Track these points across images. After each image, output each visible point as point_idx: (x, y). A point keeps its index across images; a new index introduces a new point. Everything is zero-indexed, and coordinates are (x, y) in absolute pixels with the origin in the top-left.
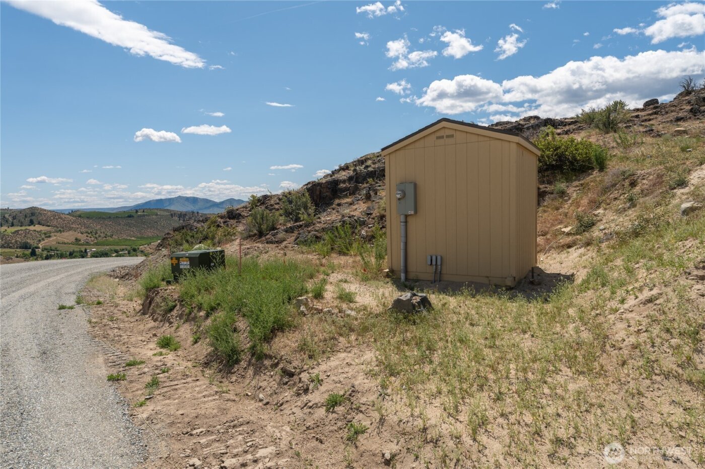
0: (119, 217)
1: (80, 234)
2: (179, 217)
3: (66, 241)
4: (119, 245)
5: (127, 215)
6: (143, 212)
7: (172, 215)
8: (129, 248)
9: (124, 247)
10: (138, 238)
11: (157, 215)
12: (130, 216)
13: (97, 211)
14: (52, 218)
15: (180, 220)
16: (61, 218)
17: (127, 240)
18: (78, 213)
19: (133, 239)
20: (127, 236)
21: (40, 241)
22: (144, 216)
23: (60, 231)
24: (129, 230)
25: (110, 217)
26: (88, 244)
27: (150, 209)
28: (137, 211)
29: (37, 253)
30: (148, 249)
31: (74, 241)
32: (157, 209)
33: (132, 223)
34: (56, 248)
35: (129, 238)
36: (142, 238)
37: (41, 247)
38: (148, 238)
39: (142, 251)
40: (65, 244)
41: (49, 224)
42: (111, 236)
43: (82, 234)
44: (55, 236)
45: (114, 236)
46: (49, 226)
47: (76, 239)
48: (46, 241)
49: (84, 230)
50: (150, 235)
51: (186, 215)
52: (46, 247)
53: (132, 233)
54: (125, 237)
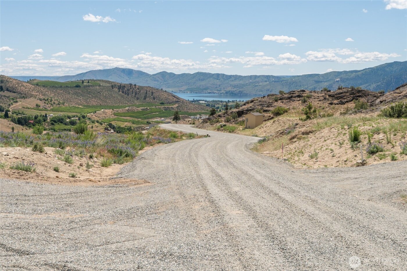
0: (69, 87)
1: (39, 101)
2: (119, 89)
3: (29, 106)
4: (70, 112)
5: (75, 85)
6: (88, 82)
7: (112, 86)
8: (79, 115)
9: (74, 114)
10: (84, 106)
11: (100, 86)
12: (78, 86)
13: (50, 80)
14: (17, 86)
15: (119, 91)
16: (24, 86)
17: (75, 107)
18: (35, 82)
19: (80, 107)
20: (76, 104)
21: (10, 105)
22: (89, 86)
23: (24, 97)
24: (77, 98)
25: (61, 87)
26: (46, 109)
27: (94, 81)
28: (83, 82)
29: (9, 115)
30: (94, 116)
31: (35, 106)
32: (100, 80)
33: (79, 93)
34: (23, 112)
35: (77, 106)
36: (88, 107)
37: (11, 110)
38: (93, 107)
39: (89, 119)
40: (29, 108)
41: (14, 90)
42: (63, 104)
43: (41, 100)
44: (21, 101)
45: (65, 104)
46: (15, 92)
47: (37, 105)
48: (14, 105)
49: (42, 97)
50: (94, 104)
51: (125, 87)
52: (15, 111)
53: (79, 102)
54: (74, 105)
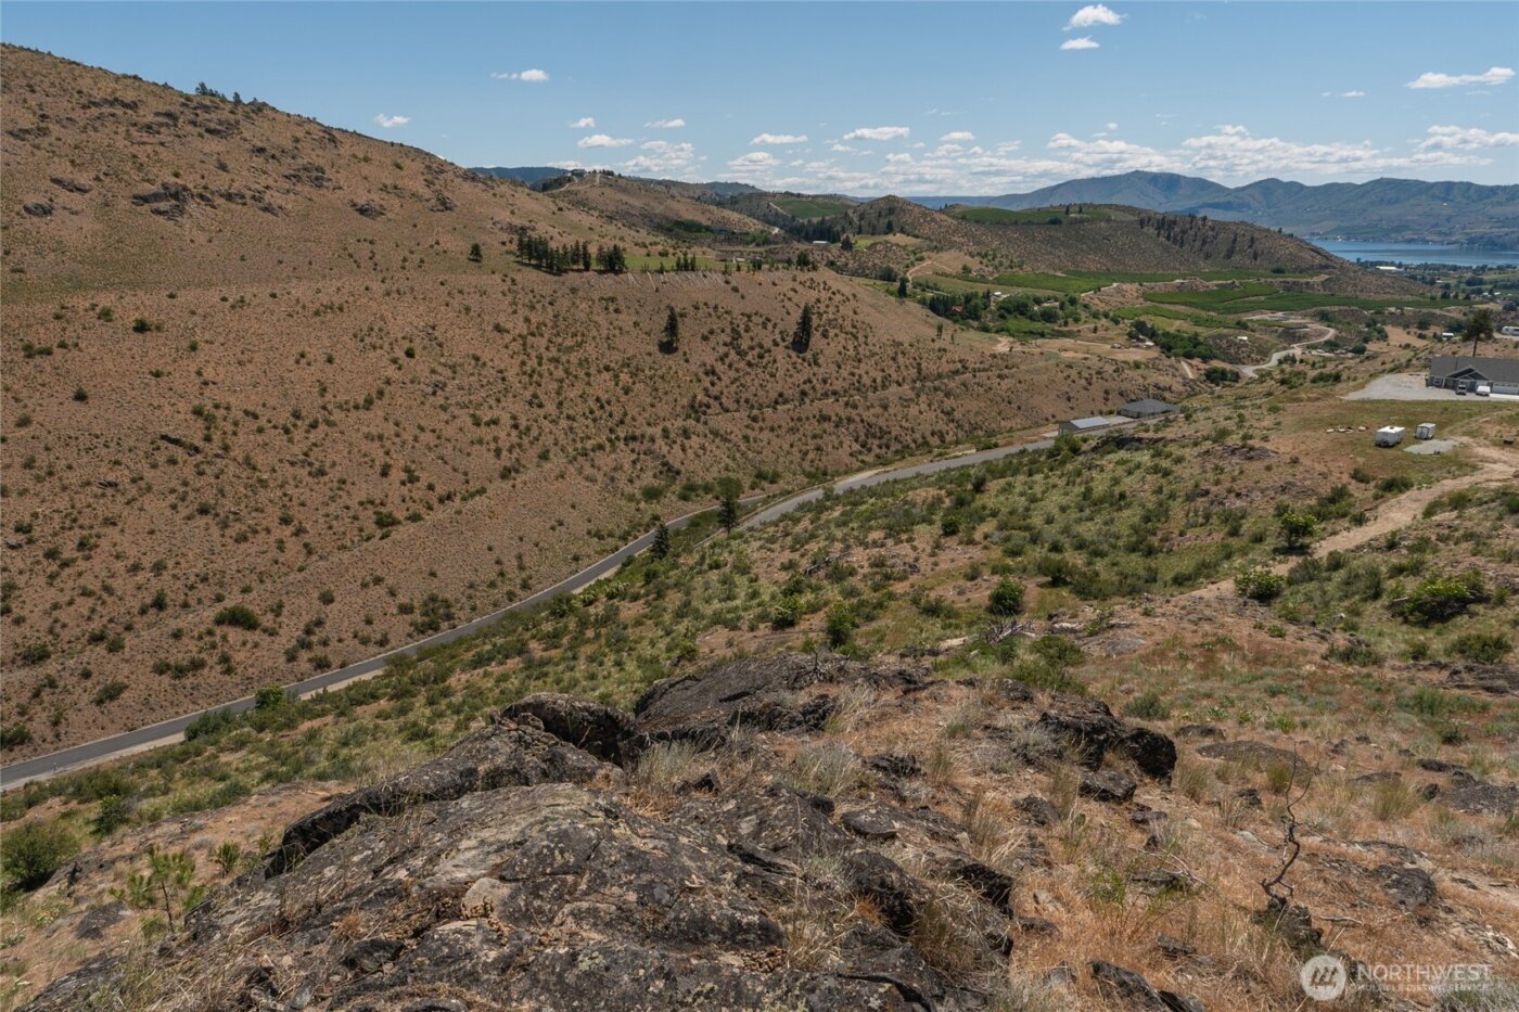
1: (968, 257)
2: (1158, 228)
3: (948, 270)
4: (1039, 287)
5: (1047, 220)
6: (1080, 211)
7: (1142, 222)
8: (1060, 295)
9: (1049, 293)
10: (1069, 272)
11: (1108, 220)
12: (1055, 222)
13: (992, 206)
15: (1159, 235)
16: (936, 222)
17: (1047, 275)
18: (957, 210)
19: (1059, 274)
20: (1049, 266)
21: (908, 266)
22: (1082, 221)
23: (936, 247)
24: (1051, 253)
25: (1016, 223)
26: (983, 279)
27: (1096, 207)
28: (1067, 212)
29: (908, 292)
30: (1096, 301)
31: (961, 271)
32: (1110, 206)
33: (1058, 239)
34: (935, 285)
35: (1051, 272)
36: (1078, 274)
37: (910, 278)
38: (1091, 275)
39: (1086, 306)
40: (947, 276)
41: (917, 232)
42: (1021, 266)
43: (973, 257)
44: (929, 258)
45: (1025, 266)
46: (917, 237)
47: (965, 268)
48: (917, 268)
49: (973, 249)
50: (1094, 268)
51: (1175, 223)
52: (921, 281)
53: (1057, 261)
54: (1043, 268)
